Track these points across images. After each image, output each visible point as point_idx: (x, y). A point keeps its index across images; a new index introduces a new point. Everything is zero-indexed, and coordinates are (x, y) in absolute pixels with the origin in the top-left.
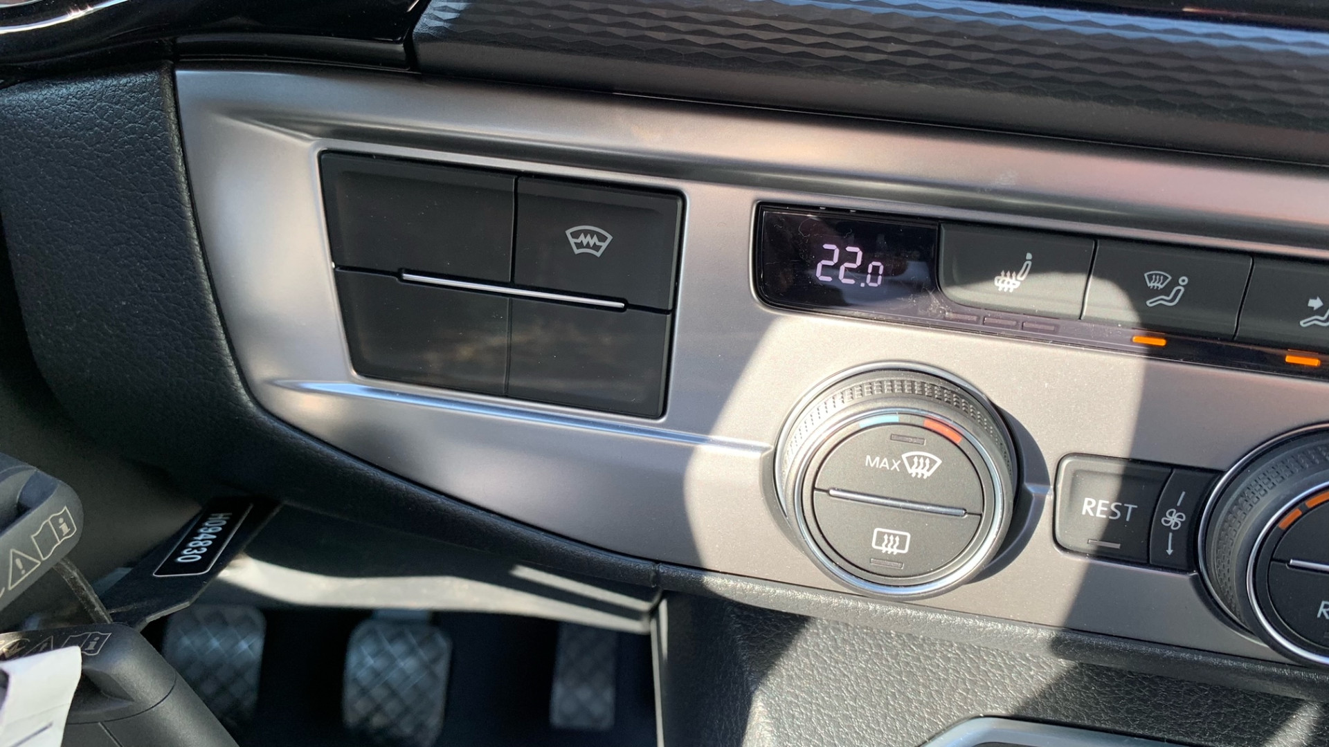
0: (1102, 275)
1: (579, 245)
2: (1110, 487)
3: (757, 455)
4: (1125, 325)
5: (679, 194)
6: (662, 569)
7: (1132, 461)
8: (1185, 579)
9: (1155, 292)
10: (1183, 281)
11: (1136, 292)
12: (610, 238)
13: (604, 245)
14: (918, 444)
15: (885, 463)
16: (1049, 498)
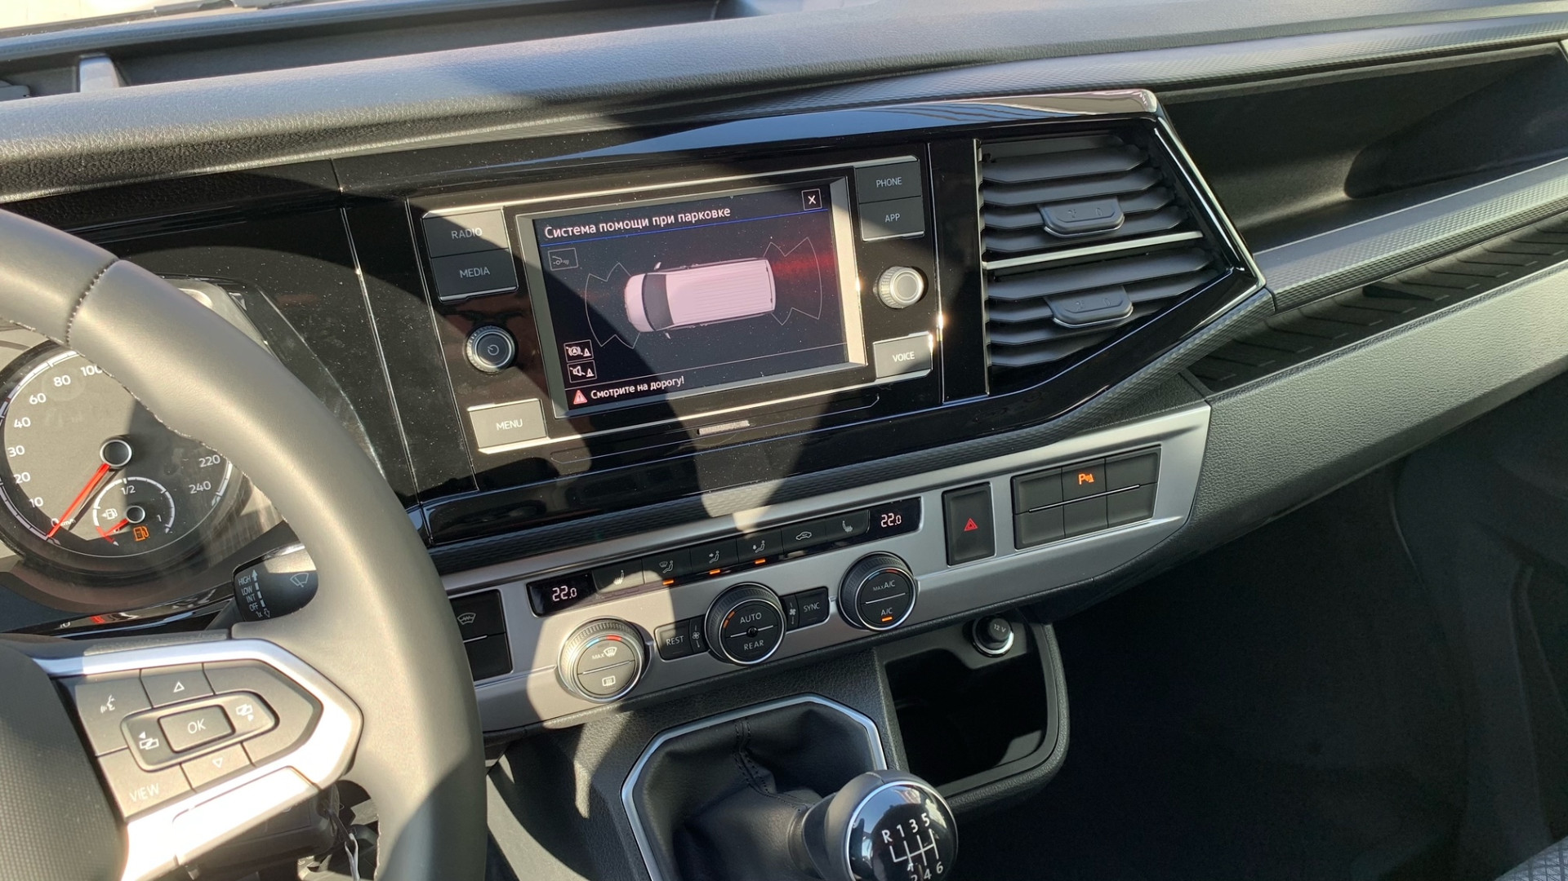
0: (646, 570)
1: (463, 621)
2: (672, 633)
3: (552, 670)
4: (658, 581)
5: (497, 591)
6: (526, 728)
7: (676, 622)
8: (706, 653)
9: (665, 568)
10: (671, 562)
11: (658, 570)
12: (475, 615)
13: (473, 618)
14: (607, 646)
15: (599, 656)
16: (655, 644)
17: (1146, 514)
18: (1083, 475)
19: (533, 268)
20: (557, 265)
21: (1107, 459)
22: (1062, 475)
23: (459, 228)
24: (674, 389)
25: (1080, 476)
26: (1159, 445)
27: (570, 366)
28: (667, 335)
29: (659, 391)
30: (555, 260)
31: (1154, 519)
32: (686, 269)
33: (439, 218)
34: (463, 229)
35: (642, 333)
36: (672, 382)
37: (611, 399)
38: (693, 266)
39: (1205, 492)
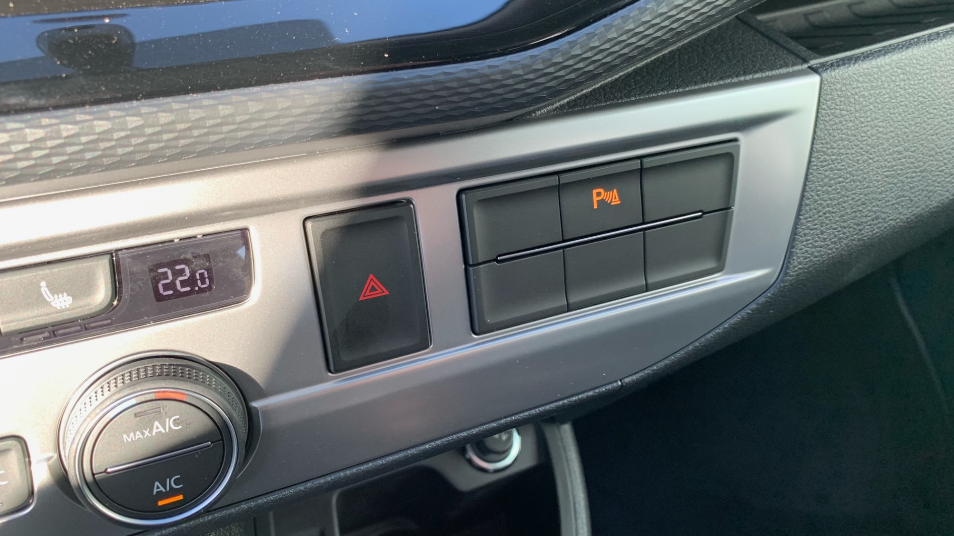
17: (711, 265)
18: (601, 190)
21: (645, 160)
22: (559, 187)
25: (595, 192)
26: (735, 140)
31: (726, 274)
39: (808, 228)
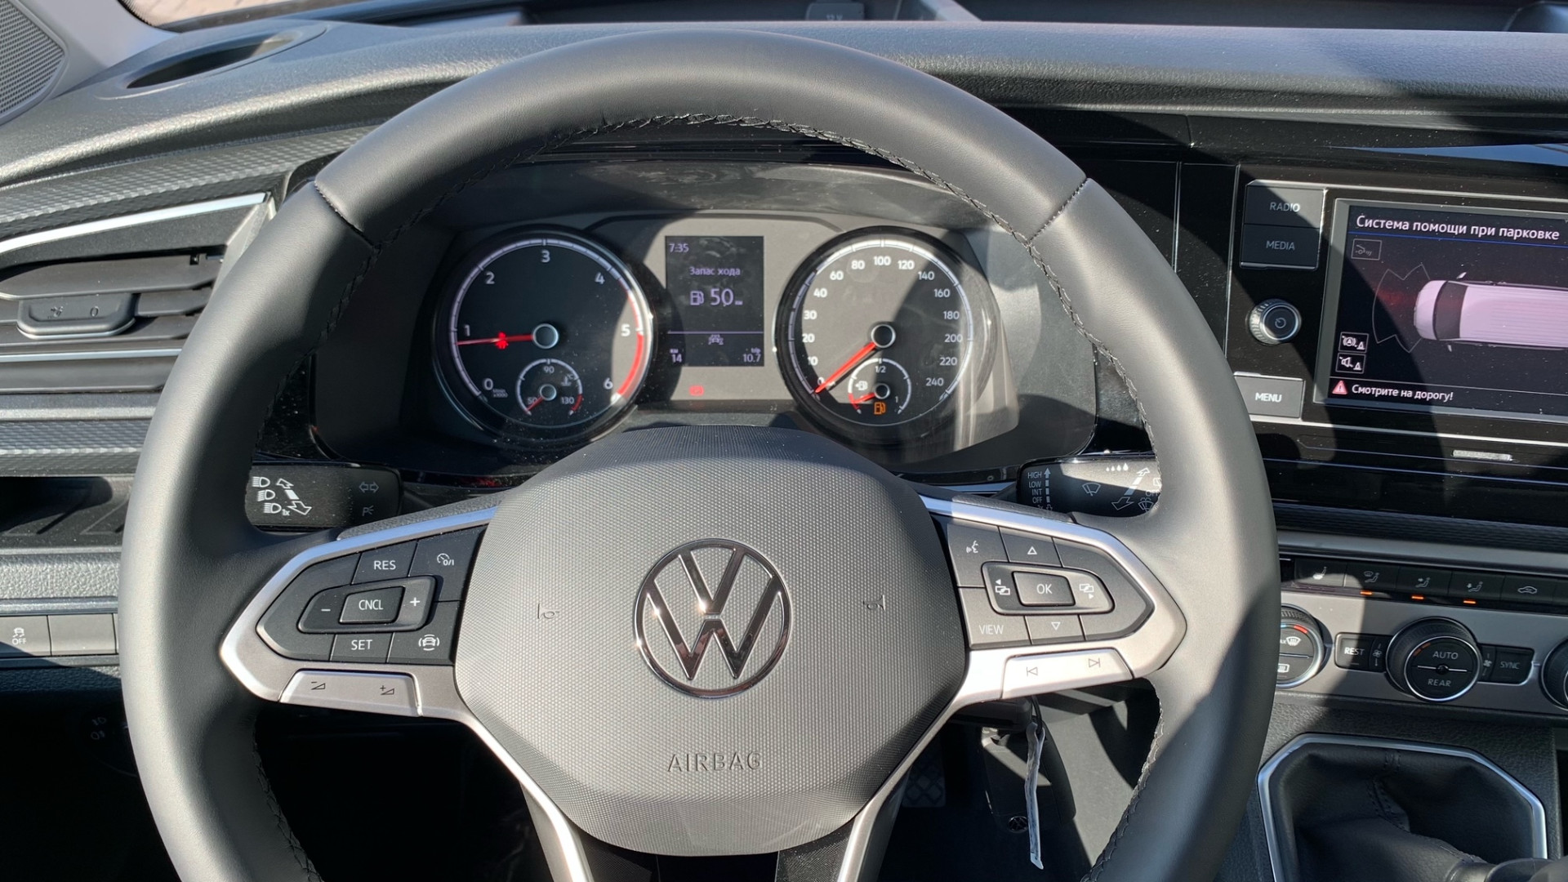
0: (1349, 574)
2: (1354, 643)
4: (1357, 589)
7: (1361, 634)
8: (1381, 675)
9: (1369, 578)
10: (1377, 574)
11: (1361, 578)
14: (1292, 634)
16: (1333, 649)
19: (1337, 252)
20: (1361, 253)
23: (1279, 200)
24: (1440, 403)
27: (1341, 355)
28: (1450, 347)
29: (1423, 401)
30: (1358, 249)
32: (1492, 284)
33: (1264, 188)
34: (1283, 202)
35: (1424, 339)
36: (1439, 396)
37: (1371, 397)
38: (1500, 283)
